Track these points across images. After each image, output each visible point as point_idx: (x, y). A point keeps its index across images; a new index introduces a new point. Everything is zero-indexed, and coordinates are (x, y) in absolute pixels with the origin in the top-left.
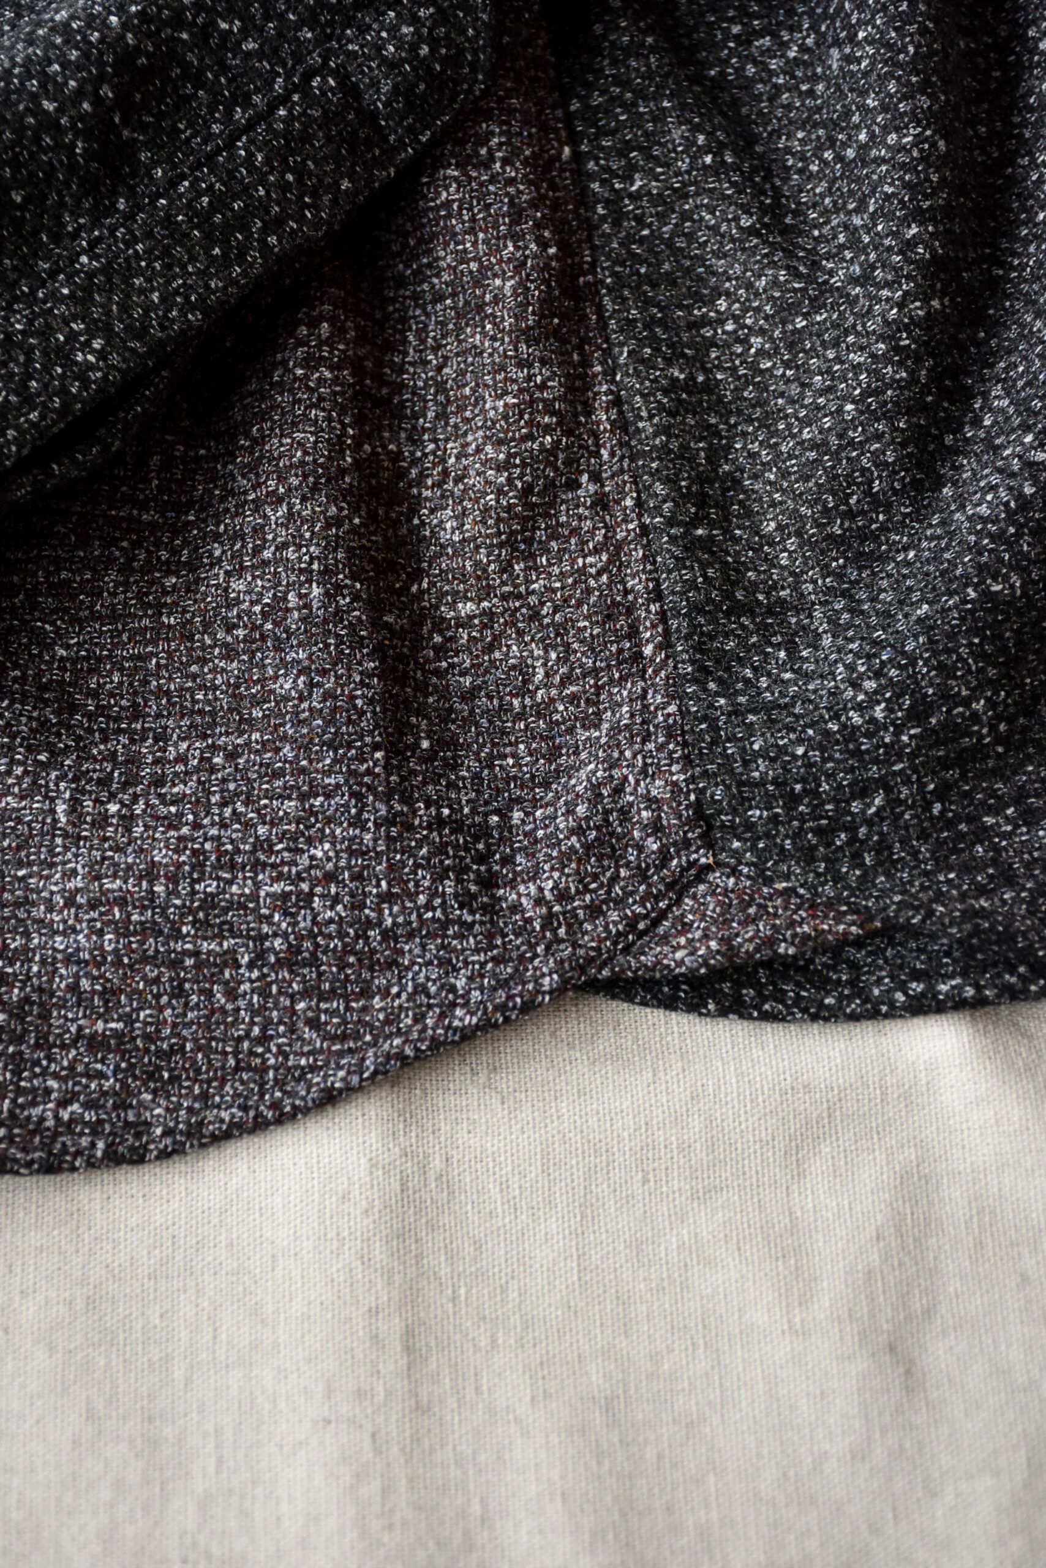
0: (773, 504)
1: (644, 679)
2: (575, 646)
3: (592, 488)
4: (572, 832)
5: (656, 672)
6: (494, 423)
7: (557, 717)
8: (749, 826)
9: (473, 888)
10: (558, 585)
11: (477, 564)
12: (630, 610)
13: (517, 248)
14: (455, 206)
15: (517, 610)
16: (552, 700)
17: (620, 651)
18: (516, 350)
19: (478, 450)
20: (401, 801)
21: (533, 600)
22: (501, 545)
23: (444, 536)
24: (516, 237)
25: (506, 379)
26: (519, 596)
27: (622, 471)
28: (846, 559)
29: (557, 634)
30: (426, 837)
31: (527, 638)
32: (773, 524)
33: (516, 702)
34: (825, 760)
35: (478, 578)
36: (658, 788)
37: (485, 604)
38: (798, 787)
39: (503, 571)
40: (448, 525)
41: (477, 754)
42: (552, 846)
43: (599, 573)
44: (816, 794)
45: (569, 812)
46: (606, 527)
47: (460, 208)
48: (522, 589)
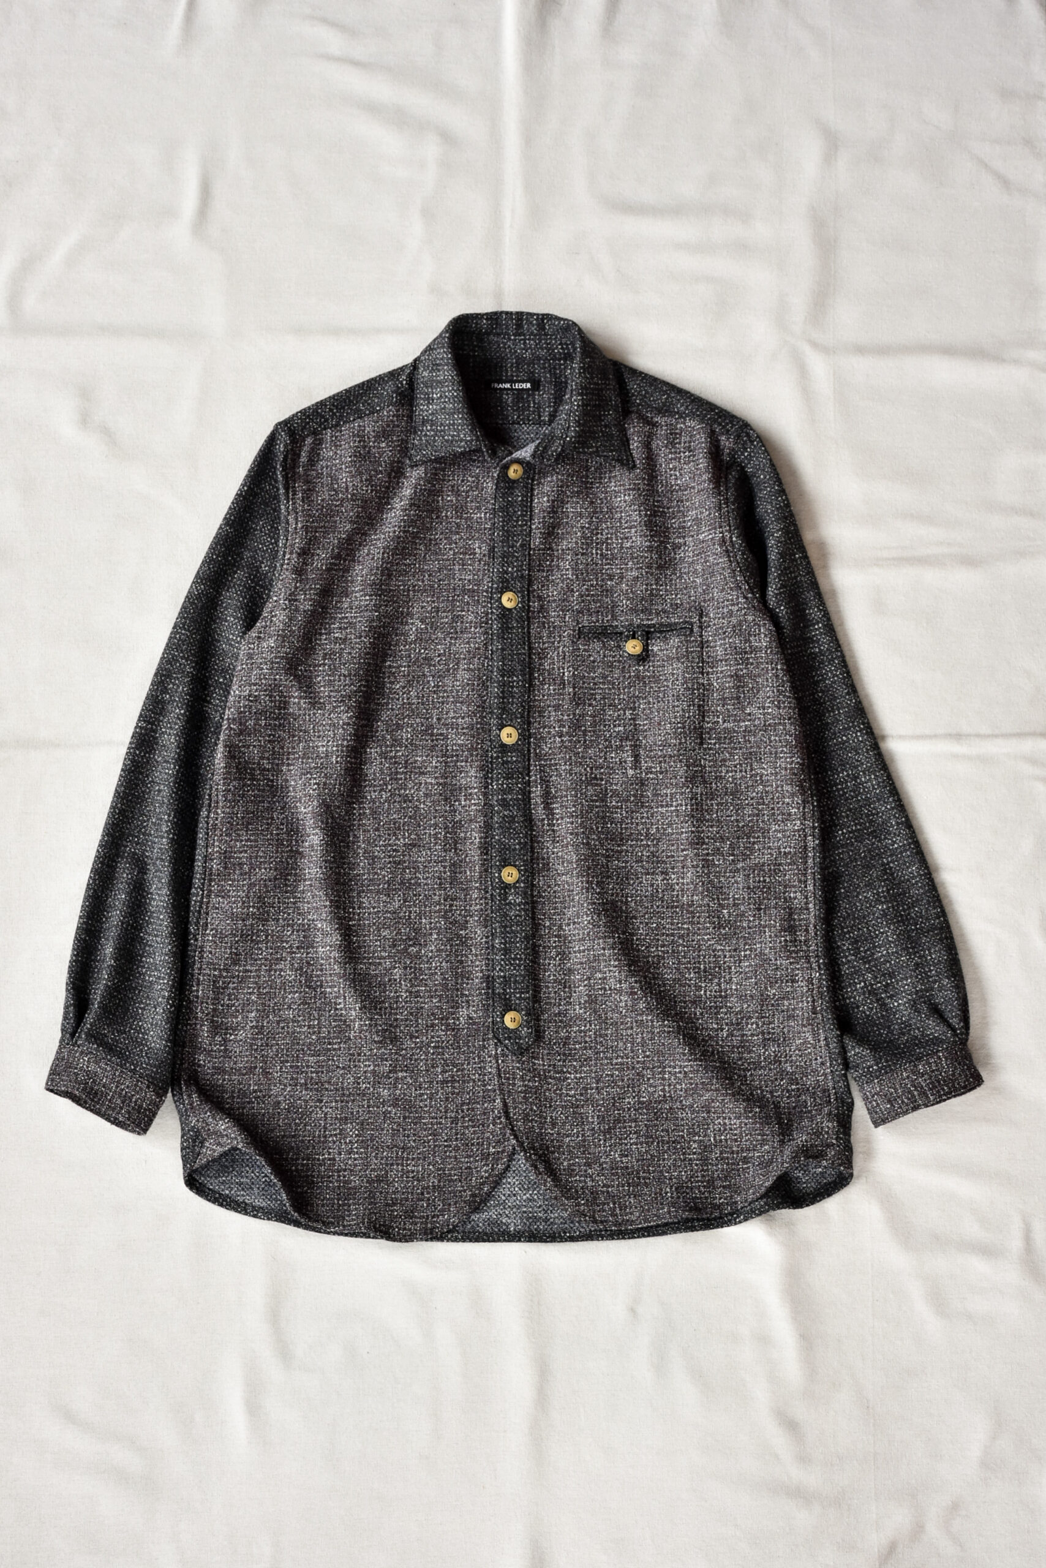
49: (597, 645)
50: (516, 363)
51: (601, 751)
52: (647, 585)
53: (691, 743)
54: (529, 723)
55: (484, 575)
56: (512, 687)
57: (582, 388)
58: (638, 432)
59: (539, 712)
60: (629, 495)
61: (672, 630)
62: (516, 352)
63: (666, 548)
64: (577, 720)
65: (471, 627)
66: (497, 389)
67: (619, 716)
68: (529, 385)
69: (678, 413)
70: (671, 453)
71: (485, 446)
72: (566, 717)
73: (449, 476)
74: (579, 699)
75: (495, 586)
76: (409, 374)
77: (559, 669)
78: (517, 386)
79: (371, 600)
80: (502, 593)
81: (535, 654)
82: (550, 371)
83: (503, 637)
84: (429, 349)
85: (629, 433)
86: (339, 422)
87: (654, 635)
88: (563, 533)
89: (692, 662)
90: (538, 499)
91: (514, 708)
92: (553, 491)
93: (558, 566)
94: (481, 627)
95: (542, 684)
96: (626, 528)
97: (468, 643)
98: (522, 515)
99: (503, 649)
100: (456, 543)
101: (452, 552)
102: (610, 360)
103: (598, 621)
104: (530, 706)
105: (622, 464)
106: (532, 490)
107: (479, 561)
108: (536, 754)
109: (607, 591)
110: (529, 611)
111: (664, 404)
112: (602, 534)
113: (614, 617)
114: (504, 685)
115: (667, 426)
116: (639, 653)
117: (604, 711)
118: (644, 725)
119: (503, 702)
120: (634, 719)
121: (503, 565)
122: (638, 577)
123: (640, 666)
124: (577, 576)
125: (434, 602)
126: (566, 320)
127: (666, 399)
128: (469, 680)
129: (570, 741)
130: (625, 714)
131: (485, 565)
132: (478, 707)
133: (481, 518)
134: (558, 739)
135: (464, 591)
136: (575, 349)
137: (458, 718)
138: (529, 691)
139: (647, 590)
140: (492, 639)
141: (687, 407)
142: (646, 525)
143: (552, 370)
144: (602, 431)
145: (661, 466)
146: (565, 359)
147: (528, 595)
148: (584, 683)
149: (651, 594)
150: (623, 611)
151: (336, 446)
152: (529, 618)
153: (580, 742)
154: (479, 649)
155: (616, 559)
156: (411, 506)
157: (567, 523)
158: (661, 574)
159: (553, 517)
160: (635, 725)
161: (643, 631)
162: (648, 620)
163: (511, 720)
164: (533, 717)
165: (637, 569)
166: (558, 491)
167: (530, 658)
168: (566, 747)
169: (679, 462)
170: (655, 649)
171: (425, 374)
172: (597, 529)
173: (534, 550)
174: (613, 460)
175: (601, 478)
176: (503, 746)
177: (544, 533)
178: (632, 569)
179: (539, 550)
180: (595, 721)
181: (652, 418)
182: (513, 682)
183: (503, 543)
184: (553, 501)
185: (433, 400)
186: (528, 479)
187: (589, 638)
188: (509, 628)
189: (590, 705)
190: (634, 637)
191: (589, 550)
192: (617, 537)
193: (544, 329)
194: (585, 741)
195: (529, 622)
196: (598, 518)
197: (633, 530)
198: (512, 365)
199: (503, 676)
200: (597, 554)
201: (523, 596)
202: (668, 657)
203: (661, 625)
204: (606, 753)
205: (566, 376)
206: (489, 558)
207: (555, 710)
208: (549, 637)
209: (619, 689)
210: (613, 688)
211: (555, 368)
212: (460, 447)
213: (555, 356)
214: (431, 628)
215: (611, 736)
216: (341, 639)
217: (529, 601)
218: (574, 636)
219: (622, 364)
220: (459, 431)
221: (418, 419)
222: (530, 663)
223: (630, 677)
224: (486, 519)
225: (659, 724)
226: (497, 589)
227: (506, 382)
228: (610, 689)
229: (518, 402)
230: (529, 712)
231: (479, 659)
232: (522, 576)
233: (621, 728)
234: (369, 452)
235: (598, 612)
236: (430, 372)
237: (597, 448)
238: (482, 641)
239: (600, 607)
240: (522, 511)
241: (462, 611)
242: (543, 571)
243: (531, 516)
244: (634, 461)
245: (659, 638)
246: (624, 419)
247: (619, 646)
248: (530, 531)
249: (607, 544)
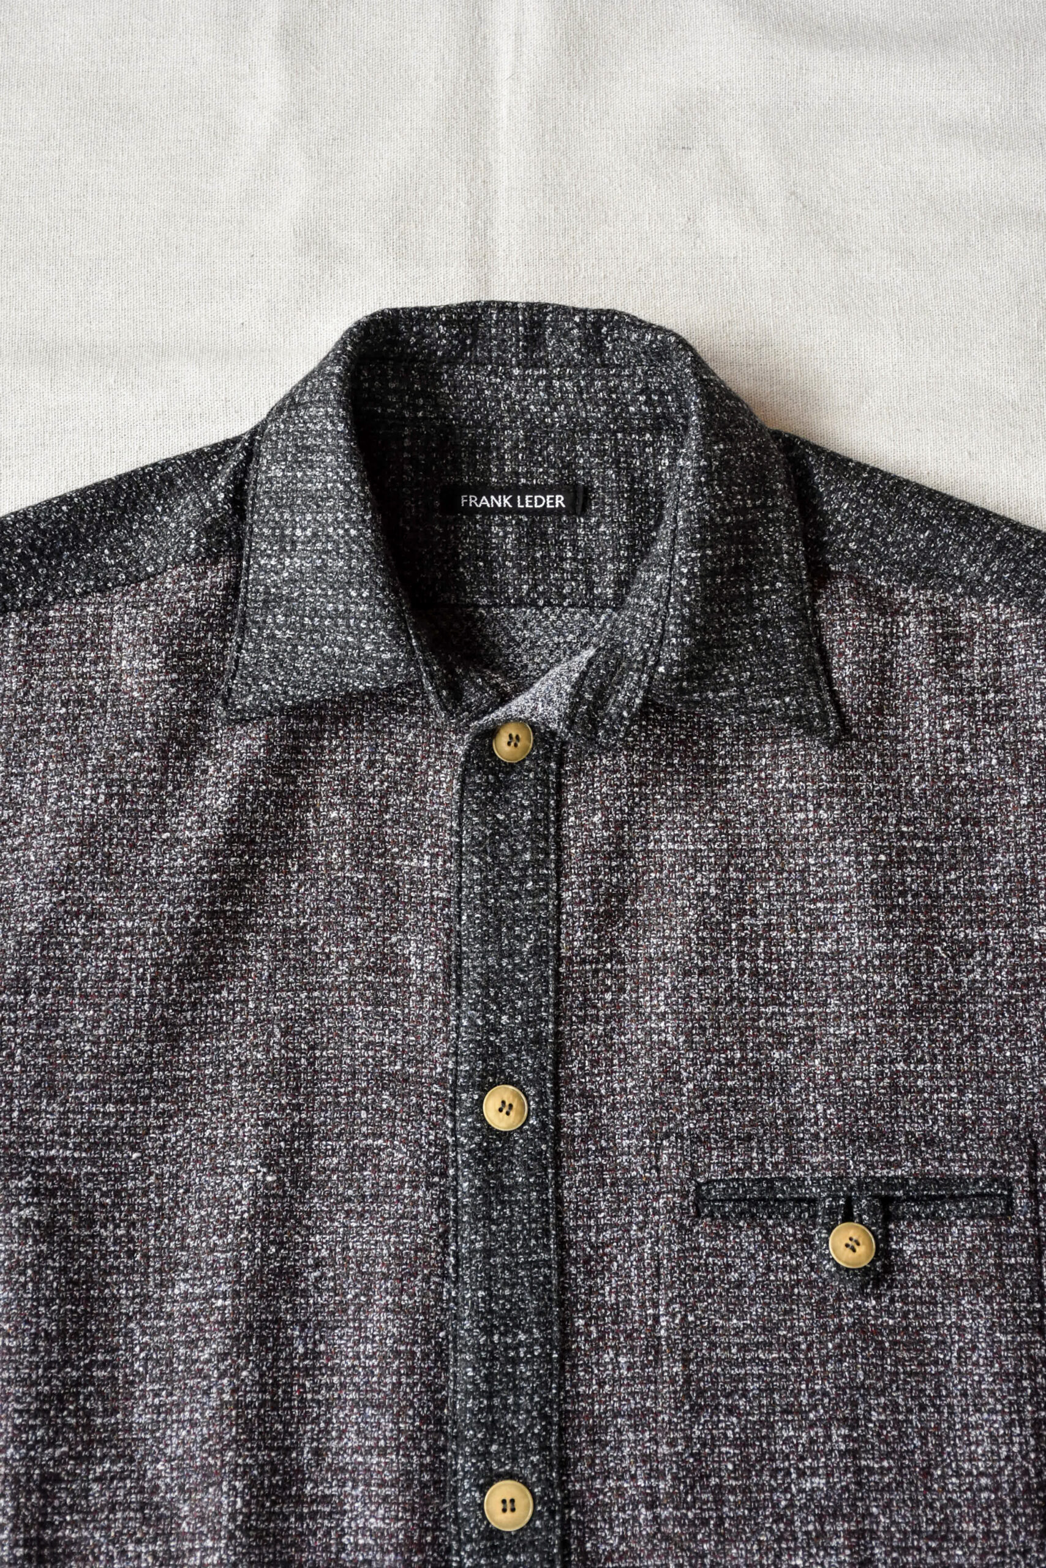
49: (748, 1238)
50: (526, 438)
51: (764, 1549)
52: (879, 1062)
53: (1016, 1534)
54: (564, 1464)
55: (432, 1035)
56: (515, 1362)
57: (703, 527)
58: (857, 635)
59: (590, 1430)
60: (830, 807)
61: (954, 1199)
62: (525, 410)
63: (931, 954)
64: (697, 1456)
65: (401, 1186)
66: (475, 510)
67: (812, 1441)
68: (560, 500)
69: (960, 579)
70: (948, 691)
71: (432, 676)
72: (664, 1449)
73: (333, 751)
74: (701, 1393)
75: (465, 1067)
76: (235, 473)
77: (643, 1306)
78: (526, 502)
79: (121, 1115)
80: (484, 1088)
81: (574, 1262)
82: (617, 462)
83: (488, 1217)
84: (290, 404)
85: (828, 634)
86: (43, 595)
87: (903, 1208)
88: (647, 912)
89: (1014, 1297)
90: (578, 815)
91: (519, 1423)
92: (618, 798)
93: (636, 1005)
94: (430, 1186)
95: (597, 1349)
96: (821, 899)
97: (395, 1229)
98: (536, 863)
99: (488, 1253)
100: (356, 940)
101: (344, 966)
102: (777, 435)
103: (749, 1166)
104: (564, 1414)
105: (811, 731)
106: (560, 788)
107: (420, 993)
108: (584, 1553)
109: (772, 1077)
110: (557, 1136)
111: (923, 554)
112: (754, 915)
113: (794, 1157)
114: (493, 1359)
115: (933, 611)
116: (865, 1263)
117: (771, 1426)
118: (883, 1471)
119: (490, 1408)
120: (854, 1454)
121: (486, 1008)
122: (855, 1042)
123: (867, 1297)
124: (689, 1034)
125: (297, 1108)
126: (660, 329)
127: (930, 540)
128: (398, 1341)
129: (679, 1521)
130: (828, 1437)
131: (434, 1004)
132: (425, 1420)
133: (420, 870)
134: (644, 1513)
135: (382, 1080)
136: (683, 405)
137: (369, 1452)
138: (563, 1366)
139: (880, 1076)
140: (456, 1222)
141: (986, 564)
142: (875, 894)
143: (620, 461)
144: (754, 640)
145: (919, 724)
146: (657, 430)
147: (556, 1092)
148: (713, 1346)
149: (894, 1087)
150: (816, 1137)
151: (29, 663)
152: (557, 1156)
153: (705, 1522)
154: (425, 1249)
155: (795, 988)
156: (229, 843)
157: (659, 882)
158: (920, 1030)
159: (619, 868)
160: (859, 1471)
161: (874, 1197)
162: (887, 1164)
163: (514, 1459)
164: (575, 1446)
165: (853, 1017)
166: (631, 796)
167: (562, 1272)
168: (666, 1538)
169: (972, 715)
170: (909, 1249)
171: (276, 471)
172: (740, 900)
173: (570, 961)
174: (783, 719)
175: (750, 755)
176: (492, 1534)
177: (597, 914)
178: (838, 1018)
179: (583, 962)
180: (746, 1459)
181: (890, 591)
182: (516, 1348)
183: (483, 943)
184: (620, 825)
185: (293, 543)
186: (547, 759)
187: (725, 1217)
188: (503, 1186)
189: (731, 1410)
190: (848, 1217)
191: (722, 959)
192: (794, 923)
193: (600, 349)
194: (721, 1520)
195: (558, 1168)
196: (741, 870)
197: (840, 907)
198: (515, 446)
199: (488, 1331)
200: (742, 970)
201: (541, 1094)
202: (944, 1274)
203: (924, 1179)
204: (778, 1556)
205: (658, 477)
206: (447, 985)
207: (635, 1427)
208: (614, 1212)
209: (810, 1362)
210: (794, 1358)
211: (628, 454)
212: (363, 679)
213: (628, 421)
214: (294, 1183)
215: (791, 1504)
216: (38, 1224)
217: (558, 1109)
218: (684, 1211)
219: (806, 444)
220: (360, 634)
221: (254, 594)
222: (563, 1289)
223: (839, 1328)
224: (434, 874)
225: (927, 1472)
226: (469, 1076)
227: (499, 491)
228: (784, 1363)
229: (531, 546)
230: (562, 1430)
231: (426, 1279)
232: (538, 1039)
233: (819, 1482)
234: (116, 689)
235: (749, 1138)
236: (290, 467)
237: (740, 685)
238: (435, 1227)
239: (752, 1123)
240: (535, 850)
241: (376, 1136)
242: (596, 1019)
243: (559, 862)
244: (841, 718)
245: (917, 1216)
246: (815, 596)
247: (808, 1239)
248: (559, 908)
249: (769, 941)
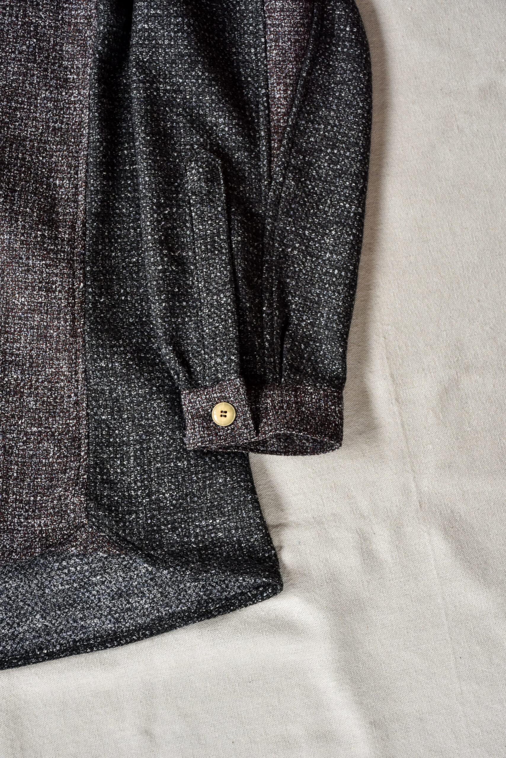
0: (127, 410)
1: (80, 462)
2: (63, 447)
3: (75, 398)
4: (52, 508)
5: (84, 461)
6: (48, 375)
7: (54, 468)
8: (98, 516)
9: (22, 520)
10: (61, 427)
11: (39, 417)
12: (80, 439)
13: (58, 322)
14: (43, 304)
15: (48, 432)
16: (54, 462)
17: (75, 452)
18: (56, 355)
19: (42, 382)
20: (6, 494)
21: (53, 430)
22: (46, 413)
23: (30, 406)
24: (58, 319)
25: (53, 363)
26: (49, 428)
27: (84, 394)
28: (143, 432)
29: (58, 443)
30: (12, 505)
31: (50, 442)
32: (126, 416)
33: (44, 461)
34: (122, 502)
35: (39, 421)
36: (76, 500)
37: (40, 429)
38: (113, 508)
39: (46, 420)
40: (32, 403)
41: (30, 477)
42: (46, 510)
43: (73, 426)
44: (117, 511)
45: (52, 502)
46: (77, 411)
47: (44, 305)
48: (51, 426)
